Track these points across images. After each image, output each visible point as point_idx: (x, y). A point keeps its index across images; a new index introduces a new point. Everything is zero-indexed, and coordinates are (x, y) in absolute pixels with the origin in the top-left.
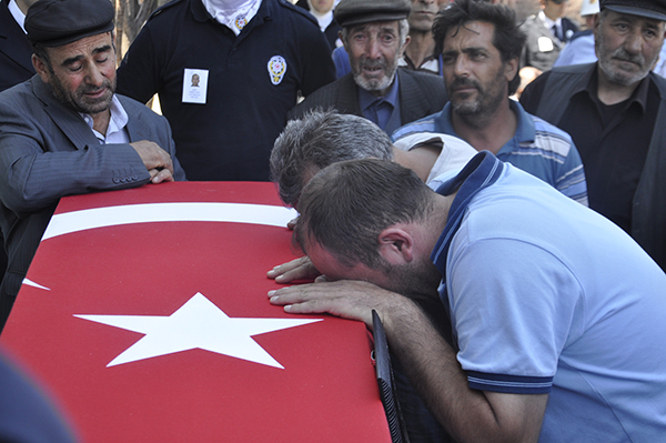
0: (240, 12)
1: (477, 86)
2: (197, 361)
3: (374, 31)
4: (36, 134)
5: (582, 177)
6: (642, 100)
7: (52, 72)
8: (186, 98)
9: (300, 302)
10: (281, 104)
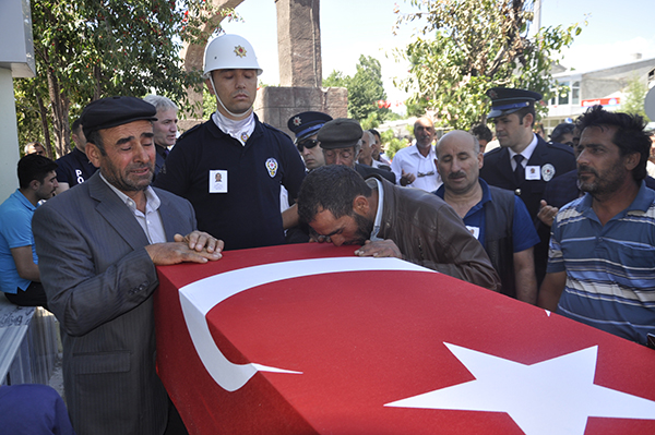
3: (338, 151)
8: (212, 190)
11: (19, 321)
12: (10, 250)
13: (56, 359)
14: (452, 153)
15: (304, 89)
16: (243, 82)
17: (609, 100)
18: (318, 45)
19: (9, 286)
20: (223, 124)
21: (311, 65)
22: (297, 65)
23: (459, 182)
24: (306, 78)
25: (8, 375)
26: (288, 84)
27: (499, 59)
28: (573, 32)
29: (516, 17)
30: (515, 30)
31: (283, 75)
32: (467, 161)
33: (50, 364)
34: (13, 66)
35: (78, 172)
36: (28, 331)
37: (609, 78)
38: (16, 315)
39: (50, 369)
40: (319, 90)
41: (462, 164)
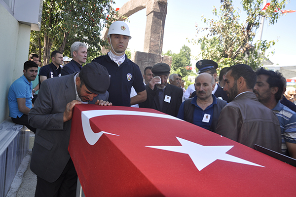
11: (15, 129)
12: (17, 99)
13: (27, 151)
14: (201, 83)
15: (153, 55)
16: (123, 41)
17: (291, 80)
18: (162, 37)
19: (14, 115)
20: (112, 56)
21: (158, 45)
22: (152, 44)
23: (202, 95)
24: (155, 50)
25: (7, 148)
26: (147, 51)
27: (238, 51)
28: (271, 44)
29: (248, 34)
30: (246, 40)
31: (145, 47)
32: (207, 87)
33: (25, 153)
34: (32, 25)
35: (52, 73)
36: (18, 134)
37: (292, 70)
38: (14, 127)
39: (24, 154)
40: (160, 56)
41: (204, 88)
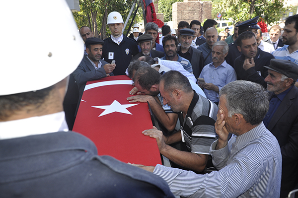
0: (119, 40)
1: (173, 51)
2: (116, 114)
3: (146, 43)
4: (82, 68)
5: (192, 68)
6: (190, 52)
7: (90, 51)
8: (109, 58)
9: (133, 100)
10: (129, 58)
15: (192, 3)
16: (117, 27)
20: (113, 38)
40: (199, 2)
